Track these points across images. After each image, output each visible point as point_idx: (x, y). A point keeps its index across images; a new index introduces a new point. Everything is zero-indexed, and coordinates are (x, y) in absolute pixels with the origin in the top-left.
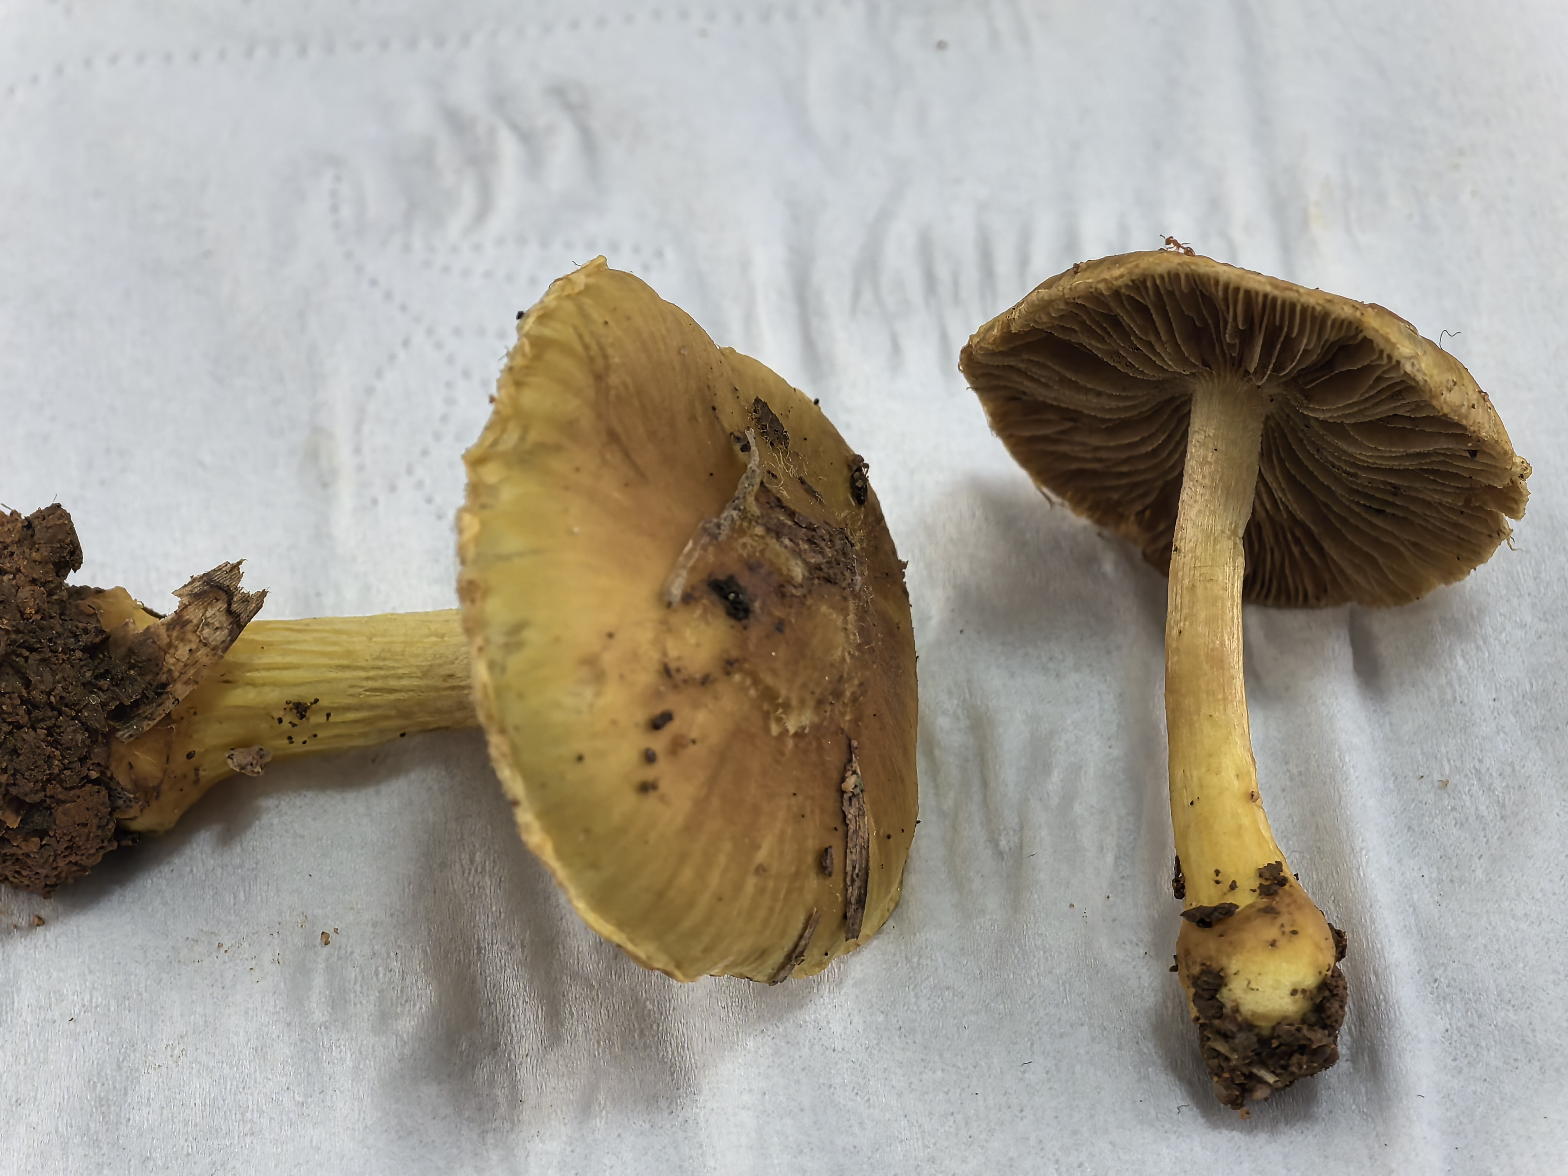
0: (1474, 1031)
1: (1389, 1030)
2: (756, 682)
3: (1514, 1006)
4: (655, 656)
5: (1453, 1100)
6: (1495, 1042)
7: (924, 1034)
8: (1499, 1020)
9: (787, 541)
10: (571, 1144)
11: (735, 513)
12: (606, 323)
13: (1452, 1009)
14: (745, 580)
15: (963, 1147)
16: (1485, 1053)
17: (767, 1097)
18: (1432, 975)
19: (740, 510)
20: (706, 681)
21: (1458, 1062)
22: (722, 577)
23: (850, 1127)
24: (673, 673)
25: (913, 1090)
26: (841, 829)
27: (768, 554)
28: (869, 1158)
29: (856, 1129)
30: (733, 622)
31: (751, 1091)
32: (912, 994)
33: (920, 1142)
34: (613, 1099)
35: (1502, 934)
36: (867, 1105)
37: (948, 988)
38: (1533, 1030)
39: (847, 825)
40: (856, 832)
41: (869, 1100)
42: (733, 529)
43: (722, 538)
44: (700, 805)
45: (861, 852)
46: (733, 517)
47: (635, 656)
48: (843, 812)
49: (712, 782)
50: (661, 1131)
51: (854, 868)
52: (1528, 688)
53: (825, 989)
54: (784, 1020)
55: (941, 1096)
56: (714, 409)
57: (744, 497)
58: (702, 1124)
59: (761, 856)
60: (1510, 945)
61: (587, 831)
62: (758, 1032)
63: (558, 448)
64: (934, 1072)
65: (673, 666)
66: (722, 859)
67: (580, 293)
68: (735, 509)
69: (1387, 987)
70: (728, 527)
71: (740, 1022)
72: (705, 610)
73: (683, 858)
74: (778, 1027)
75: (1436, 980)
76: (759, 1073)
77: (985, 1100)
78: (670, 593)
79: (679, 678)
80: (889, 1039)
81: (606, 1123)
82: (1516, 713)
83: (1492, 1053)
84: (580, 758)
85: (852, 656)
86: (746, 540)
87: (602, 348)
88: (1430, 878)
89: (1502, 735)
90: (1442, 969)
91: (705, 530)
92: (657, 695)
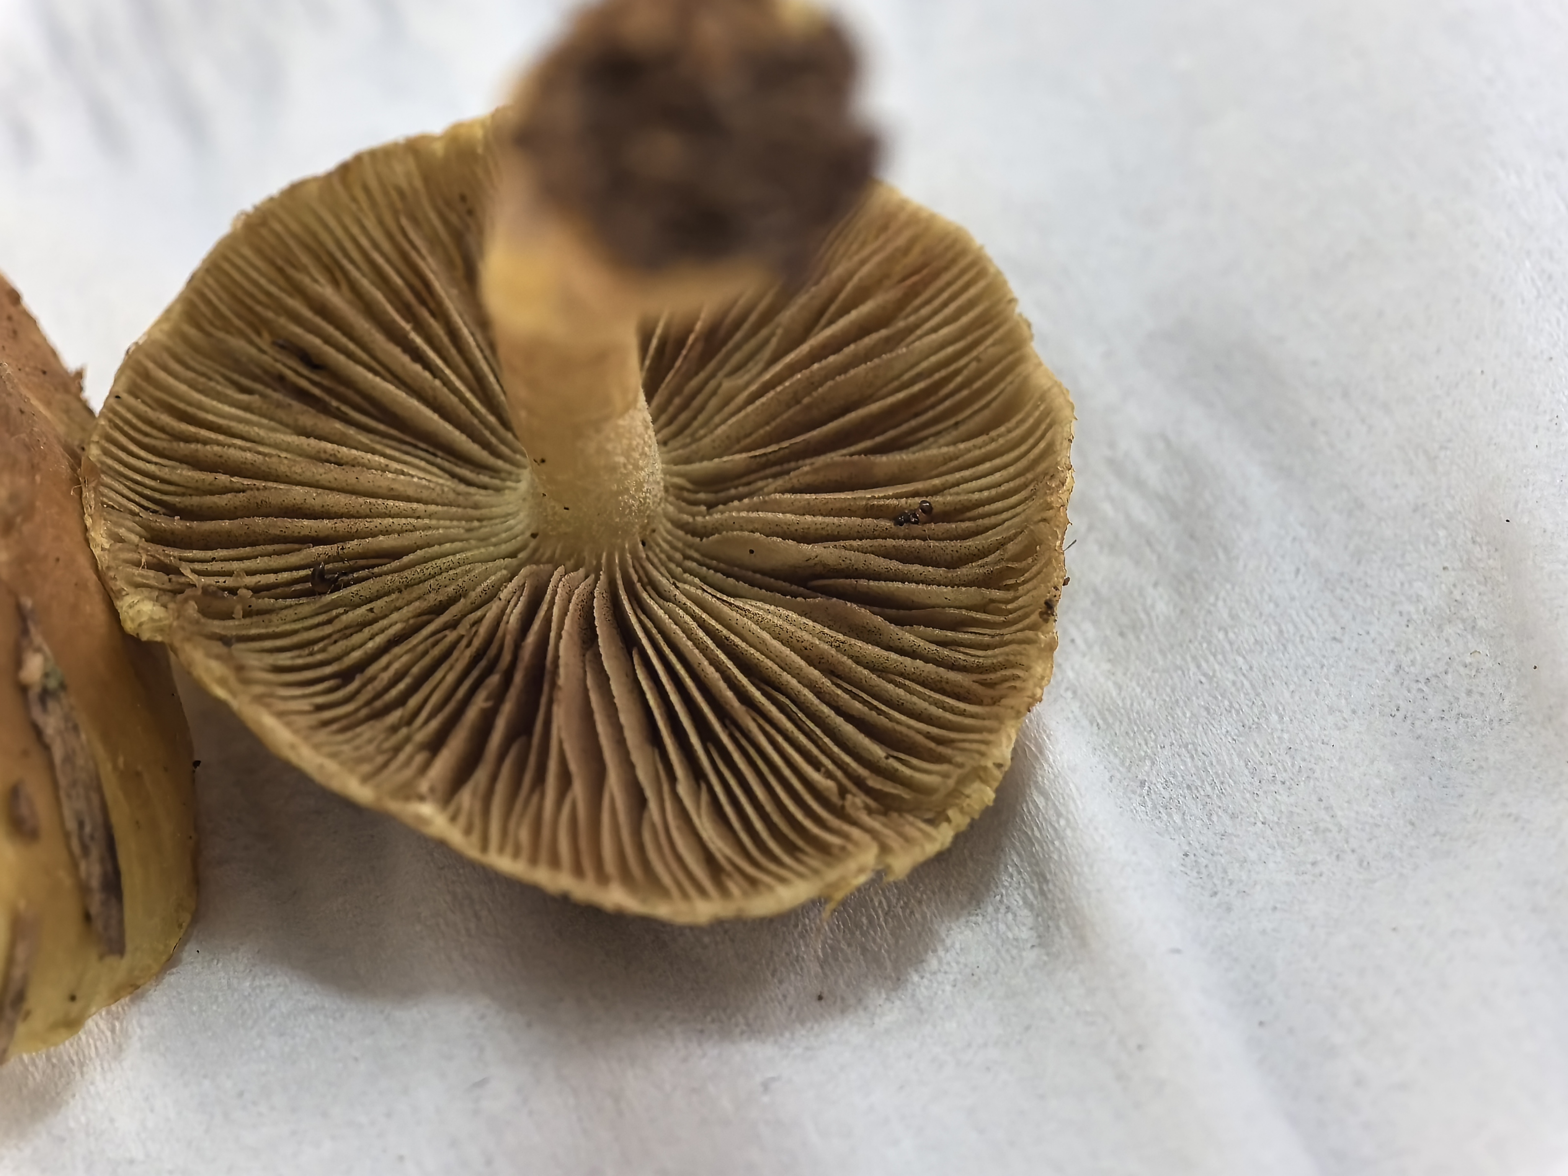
3: (1283, 782)
5: (1230, 954)
6: (1271, 847)
8: (1267, 811)
16: (1260, 868)
18: (1135, 778)
21: (1219, 895)
26: (37, 754)
35: (1228, 683)
38: (1329, 808)
39: (47, 747)
40: (68, 760)
45: (87, 796)
48: (35, 724)
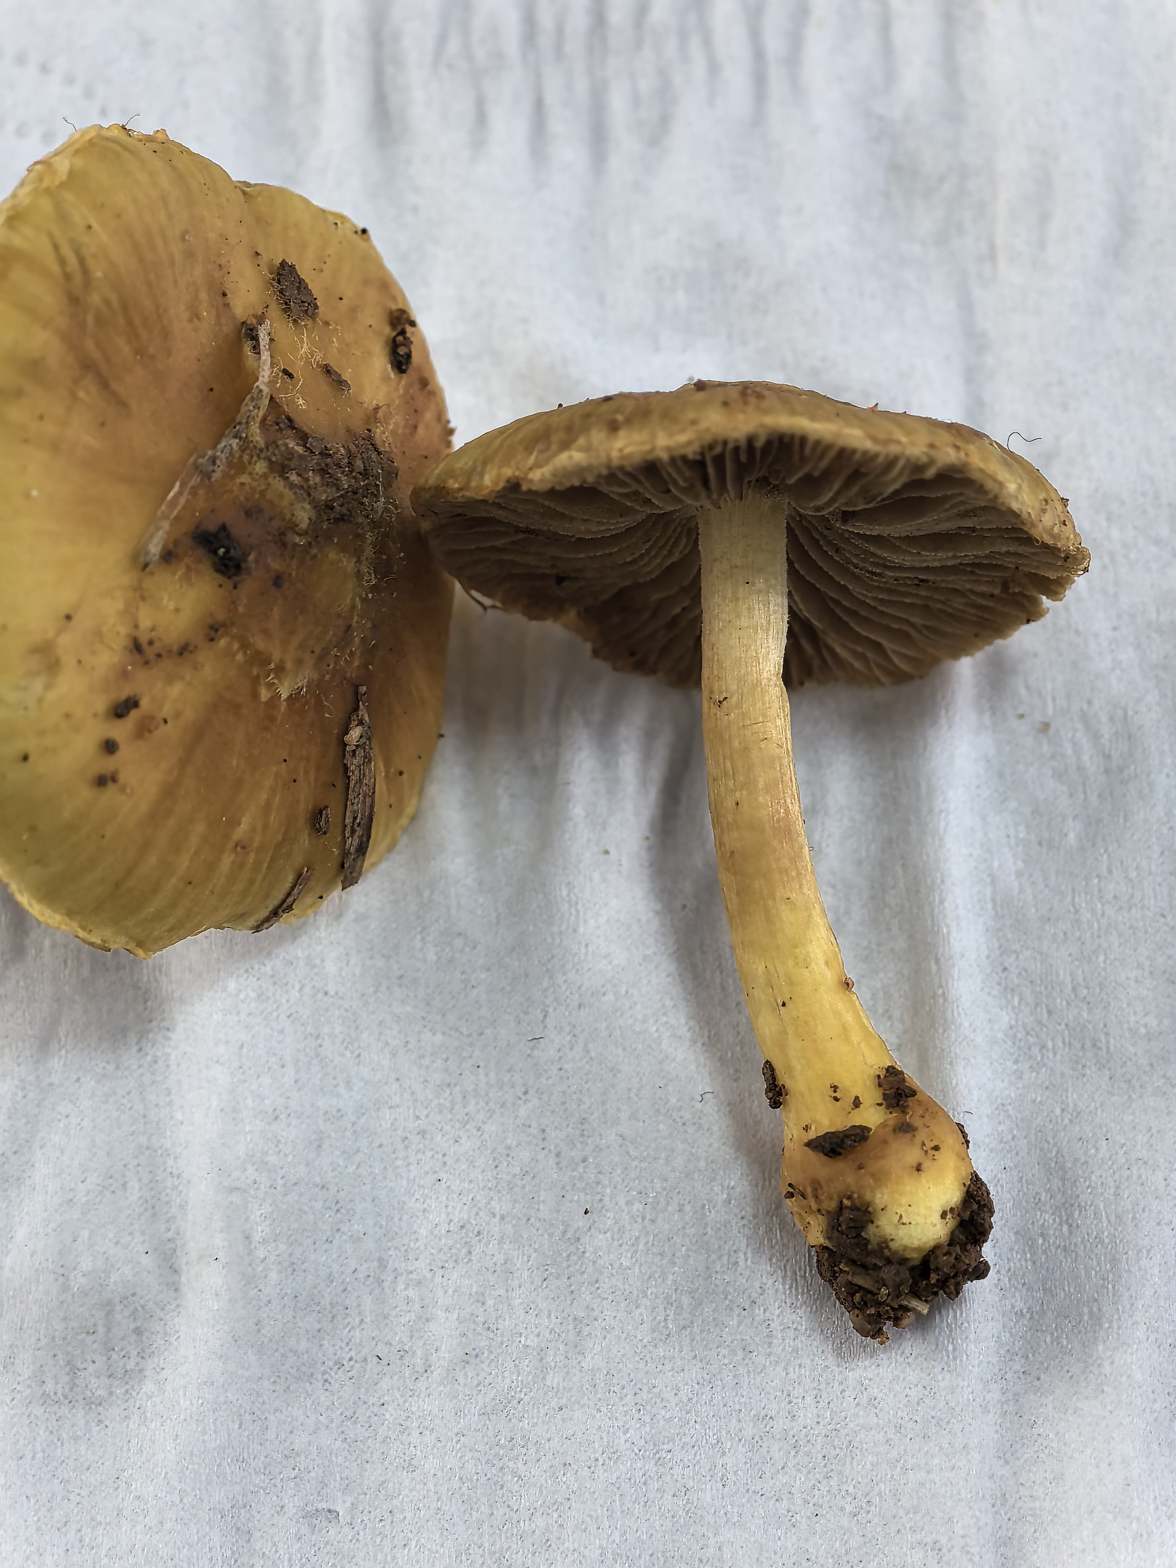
0: (1041, 1029)
1: (944, 1031)
2: (245, 645)
3: (1089, 1003)
4: (124, 630)
5: (1007, 1111)
6: (1064, 1043)
7: (427, 987)
8: (1071, 1017)
9: (294, 477)
10: (24, 1089)
11: (235, 443)
12: (90, 227)
13: (1020, 1004)
14: (241, 529)
15: (457, 1125)
16: (1051, 1055)
17: (244, 1050)
18: (1002, 964)
19: (241, 438)
20: (184, 650)
21: (1019, 1065)
22: (212, 527)
23: (336, 1086)
24: (145, 646)
25: (409, 1050)
26: (340, 784)
27: (269, 496)
28: (354, 1124)
29: (342, 1090)
30: (220, 578)
31: (227, 1042)
32: (419, 937)
33: (411, 1111)
34: (75, 1035)
35: (1085, 920)
36: (357, 1061)
37: (460, 934)
38: (1107, 1035)
39: (349, 777)
40: (360, 781)
41: (359, 1056)
42: (230, 464)
43: (216, 476)
44: (169, 792)
45: (364, 802)
46: (232, 449)
47: (98, 635)
48: (345, 765)
49: (184, 762)
50: (126, 1073)
51: (355, 818)
52: (1154, 616)
53: (322, 920)
54: (273, 956)
55: (439, 1063)
56: (224, 295)
57: (247, 422)
58: (173, 1067)
59: (240, 832)
60: (1093, 933)
61: (33, 829)
62: (242, 971)
63: (19, 393)
64: (434, 1034)
65: (144, 639)
66: (194, 841)
67: (62, 185)
68: (235, 437)
69: (947, 980)
70: (224, 461)
71: (222, 958)
72: (188, 568)
73: (145, 846)
74: (265, 965)
75: (1005, 969)
76: (239, 1021)
77: (487, 1075)
78: (147, 553)
79: (150, 652)
80: (388, 988)
81: (65, 1065)
82: (1138, 646)
83: (1058, 1057)
84: (25, 758)
85: (364, 600)
86: (244, 478)
87: (82, 261)
88: (1016, 837)
89: (1118, 672)
90: (1014, 956)
91: (196, 466)
92: (124, 675)
